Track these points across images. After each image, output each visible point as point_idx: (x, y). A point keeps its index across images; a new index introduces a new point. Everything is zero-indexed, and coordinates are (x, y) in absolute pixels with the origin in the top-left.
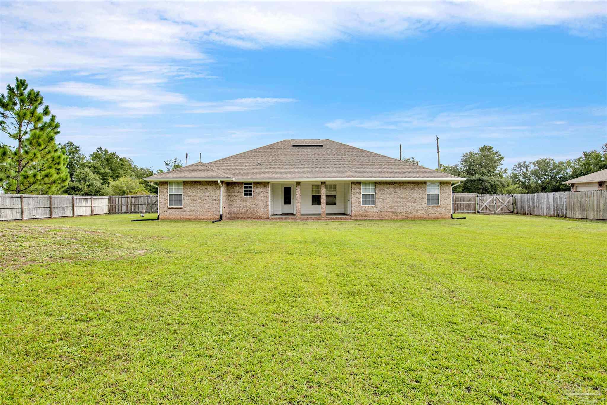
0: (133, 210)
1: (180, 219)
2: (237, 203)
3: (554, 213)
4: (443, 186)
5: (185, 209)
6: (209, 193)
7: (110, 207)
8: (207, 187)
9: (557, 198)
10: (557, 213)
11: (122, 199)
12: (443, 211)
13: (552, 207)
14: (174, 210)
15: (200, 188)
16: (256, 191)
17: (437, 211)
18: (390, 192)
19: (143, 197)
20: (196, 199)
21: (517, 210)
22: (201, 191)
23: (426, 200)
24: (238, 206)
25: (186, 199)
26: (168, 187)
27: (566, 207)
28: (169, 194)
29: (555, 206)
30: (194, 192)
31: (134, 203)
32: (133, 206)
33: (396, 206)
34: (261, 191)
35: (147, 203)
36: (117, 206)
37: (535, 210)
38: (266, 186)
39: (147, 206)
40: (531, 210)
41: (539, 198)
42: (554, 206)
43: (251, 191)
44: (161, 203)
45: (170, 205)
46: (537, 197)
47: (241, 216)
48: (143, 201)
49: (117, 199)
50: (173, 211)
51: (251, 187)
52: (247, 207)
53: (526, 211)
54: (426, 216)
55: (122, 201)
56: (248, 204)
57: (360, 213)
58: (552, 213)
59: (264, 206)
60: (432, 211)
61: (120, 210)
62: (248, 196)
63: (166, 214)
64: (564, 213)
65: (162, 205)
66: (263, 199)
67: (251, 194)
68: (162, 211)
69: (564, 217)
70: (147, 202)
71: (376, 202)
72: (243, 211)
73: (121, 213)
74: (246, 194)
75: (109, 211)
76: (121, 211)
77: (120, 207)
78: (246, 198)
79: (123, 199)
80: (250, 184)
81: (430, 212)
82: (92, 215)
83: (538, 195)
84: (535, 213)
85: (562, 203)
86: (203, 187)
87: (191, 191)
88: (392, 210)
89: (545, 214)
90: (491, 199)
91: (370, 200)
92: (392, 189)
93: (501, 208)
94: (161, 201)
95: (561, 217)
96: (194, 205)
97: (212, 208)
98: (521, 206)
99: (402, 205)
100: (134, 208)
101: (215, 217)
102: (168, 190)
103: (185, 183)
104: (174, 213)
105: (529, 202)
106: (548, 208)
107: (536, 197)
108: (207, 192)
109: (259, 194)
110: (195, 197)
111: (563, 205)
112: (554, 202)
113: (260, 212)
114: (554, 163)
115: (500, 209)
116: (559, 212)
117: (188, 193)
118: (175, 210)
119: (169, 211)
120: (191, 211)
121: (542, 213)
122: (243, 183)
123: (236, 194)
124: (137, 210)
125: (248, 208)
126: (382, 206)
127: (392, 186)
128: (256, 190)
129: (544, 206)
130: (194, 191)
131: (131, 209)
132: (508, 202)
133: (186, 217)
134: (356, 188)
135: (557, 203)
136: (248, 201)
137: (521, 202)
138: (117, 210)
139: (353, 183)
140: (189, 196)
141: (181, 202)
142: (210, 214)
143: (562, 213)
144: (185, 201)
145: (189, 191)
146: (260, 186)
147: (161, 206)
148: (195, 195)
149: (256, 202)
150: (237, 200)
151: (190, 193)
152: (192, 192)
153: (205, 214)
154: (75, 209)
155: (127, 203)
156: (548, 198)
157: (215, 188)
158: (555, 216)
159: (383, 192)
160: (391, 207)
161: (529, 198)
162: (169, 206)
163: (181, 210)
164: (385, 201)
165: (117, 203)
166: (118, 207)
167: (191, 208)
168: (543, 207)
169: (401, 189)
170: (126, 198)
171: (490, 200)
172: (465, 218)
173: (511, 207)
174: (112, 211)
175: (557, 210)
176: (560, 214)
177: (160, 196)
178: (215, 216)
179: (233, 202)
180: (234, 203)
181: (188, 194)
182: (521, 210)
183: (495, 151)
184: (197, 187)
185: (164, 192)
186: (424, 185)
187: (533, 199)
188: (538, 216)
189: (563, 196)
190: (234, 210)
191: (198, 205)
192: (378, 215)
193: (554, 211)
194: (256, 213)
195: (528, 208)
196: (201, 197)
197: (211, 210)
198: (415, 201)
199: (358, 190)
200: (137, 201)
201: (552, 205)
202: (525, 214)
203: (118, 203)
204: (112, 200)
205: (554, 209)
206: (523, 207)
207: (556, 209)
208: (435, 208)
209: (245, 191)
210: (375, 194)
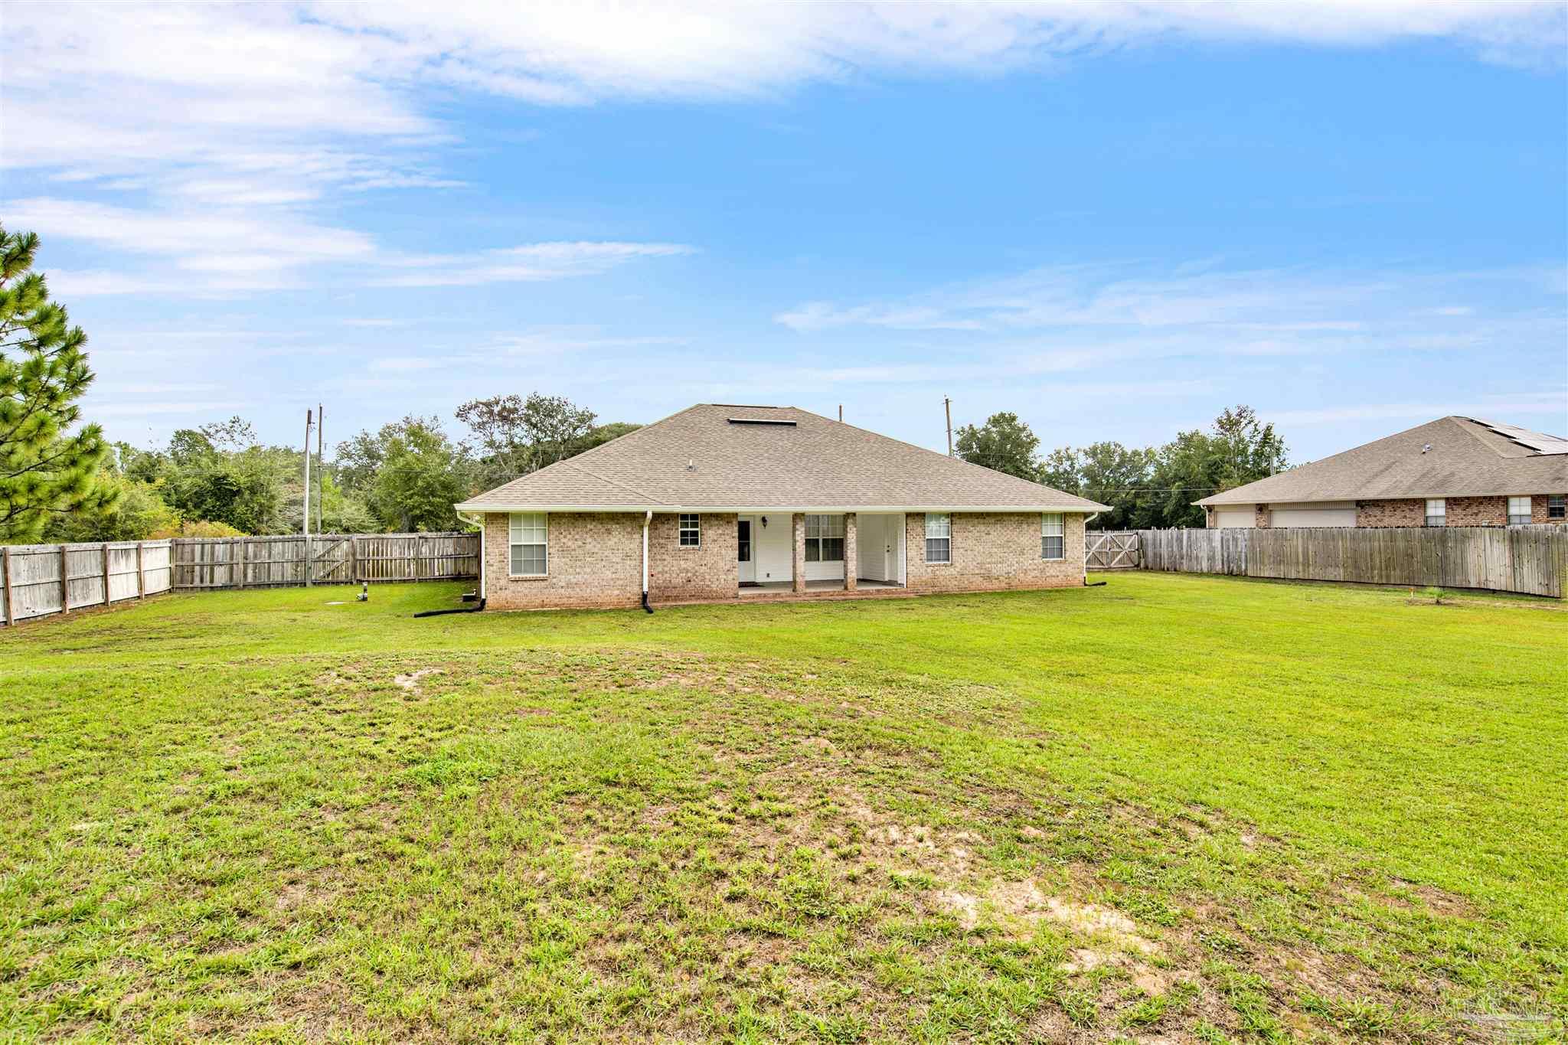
0: (250, 579)
1: (543, 607)
2: (666, 563)
3: (1223, 567)
4: (1070, 520)
5: (554, 580)
6: (616, 540)
7: (174, 570)
8: (609, 527)
9: (1228, 540)
10: (1229, 568)
11: (213, 548)
12: (1070, 570)
13: (1218, 557)
14: (526, 584)
15: (591, 530)
16: (710, 534)
17: (1060, 571)
18: (978, 534)
19: (283, 541)
20: (580, 557)
21: (1145, 561)
22: (595, 536)
23: (1040, 550)
24: (666, 569)
25: (556, 556)
26: (508, 527)
27: (1246, 556)
28: (510, 543)
29: (1226, 555)
30: (576, 540)
31: (255, 557)
32: (251, 566)
33: (989, 563)
34: (721, 534)
35: (295, 559)
36: (197, 569)
37: (1184, 561)
38: (731, 522)
39: (297, 566)
40: (1175, 562)
41: (1193, 537)
42: (1223, 555)
43: (695, 533)
44: (491, 568)
45: (512, 572)
46: (1189, 538)
47: (675, 592)
48: (284, 553)
49: (198, 548)
50: (520, 587)
51: (695, 525)
52: (687, 572)
53: (1166, 563)
54: (1041, 582)
55: (213, 554)
56: (689, 565)
57: (924, 579)
58: (1218, 567)
59: (727, 567)
60: (1051, 571)
61: (207, 578)
62: (690, 546)
63: (503, 594)
64: (1243, 567)
65: (493, 572)
66: (723, 552)
67: (695, 542)
68: (493, 587)
69: (1241, 576)
70: (297, 556)
71: (955, 554)
72: (678, 581)
73: (212, 588)
74: (684, 542)
75: (172, 582)
76: (212, 581)
77: (207, 570)
78: (686, 550)
79: (217, 546)
80: (694, 516)
81: (1048, 574)
82: (139, 597)
83: (1189, 534)
84: (1185, 568)
85: (1239, 550)
86: (600, 526)
87: (569, 536)
88: (982, 571)
89: (1205, 570)
90: (1102, 540)
91: (941, 550)
92: (982, 528)
93: (1119, 557)
94: (491, 562)
95: (1236, 575)
96: (578, 570)
97: (622, 577)
98: (1155, 554)
99: (1000, 560)
100: (254, 572)
101: (629, 599)
102: (508, 534)
103: (553, 518)
104: (526, 592)
105: (1172, 547)
106: (1211, 558)
107: (1185, 537)
108: (610, 540)
109: (715, 541)
110: (579, 551)
111: (1241, 552)
112: (1222, 548)
113: (717, 583)
114: (1123, 454)
115: (1117, 559)
116: (1232, 565)
117: (563, 540)
118: (529, 583)
119: (512, 586)
120: (569, 585)
121: (1199, 567)
122: (678, 514)
123: (662, 541)
124: (264, 579)
125: (689, 575)
126: (964, 564)
127: (982, 521)
128: (710, 532)
129: (1204, 554)
130: (577, 537)
131: (245, 576)
132: (1130, 547)
133: (556, 601)
134: (915, 526)
135: (1229, 549)
136: (691, 556)
137: (1154, 544)
138: (197, 580)
139: (908, 515)
140: (564, 550)
141: (542, 565)
142: (616, 592)
143: (1239, 567)
144: (554, 562)
145: (565, 537)
146: (716, 523)
147: (492, 576)
148: (580, 547)
149: (709, 560)
150: (665, 557)
151: (565, 540)
152: (571, 538)
153: (606, 592)
154: (110, 580)
155: (232, 558)
156: (1210, 540)
157: (629, 530)
158: (1224, 574)
159: (966, 534)
160: (981, 565)
161: (1172, 538)
162: (511, 576)
163: (543, 584)
164: (969, 552)
165: (197, 560)
166: (202, 570)
167: (569, 577)
168: (1200, 555)
169: (999, 529)
170: (228, 546)
171: (1100, 542)
172: (1104, 584)
173: (1135, 556)
174: (182, 582)
175: (1229, 562)
176: (1235, 568)
177: (489, 550)
178: (629, 595)
179: (656, 560)
180: (659, 562)
181: (562, 546)
182: (1154, 561)
183: (1021, 426)
184: (586, 527)
185: (499, 539)
186: (1038, 519)
187: (1180, 540)
188: (1191, 573)
189: (1239, 536)
190: (658, 579)
191: (588, 570)
192: (956, 583)
193: (1223, 564)
194: (708, 586)
195: (1170, 557)
196: (596, 550)
197: (621, 582)
198: (1022, 553)
199: (919, 529)
200: (265, 553)
201: (1220, 553)
202: (1164, 570)
203: (202, 559)
204: (179, 550)
205: (1223, 560)
206: (1158, 556)
207: (1227, 560)
208: (1056, 566)
209: (683, 534)
210: (949, 537)
